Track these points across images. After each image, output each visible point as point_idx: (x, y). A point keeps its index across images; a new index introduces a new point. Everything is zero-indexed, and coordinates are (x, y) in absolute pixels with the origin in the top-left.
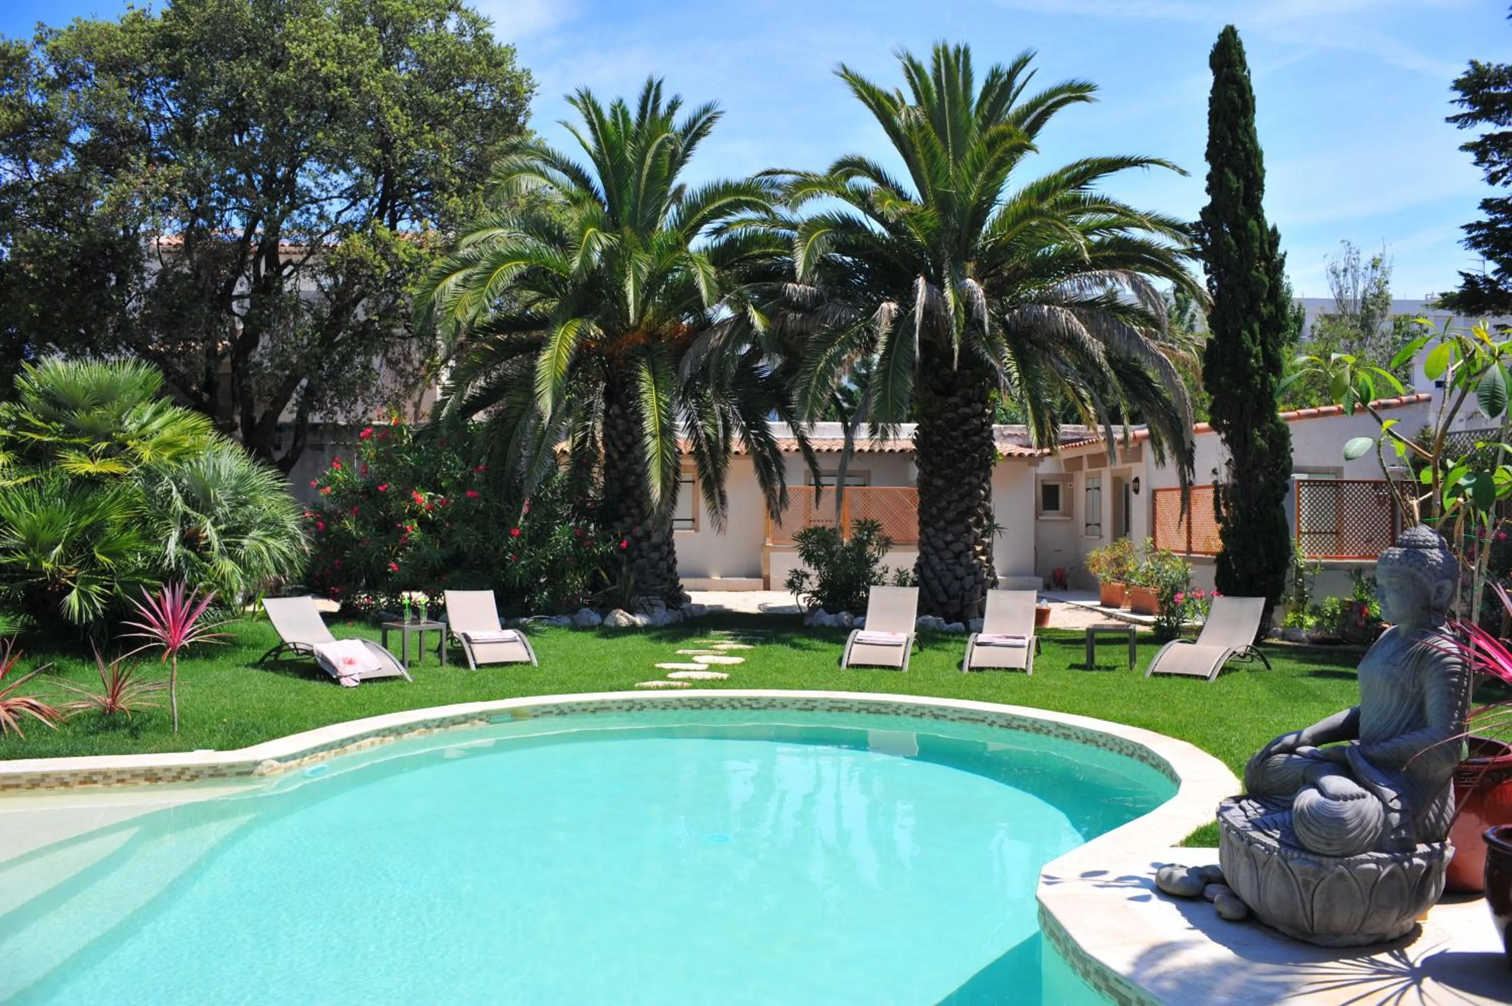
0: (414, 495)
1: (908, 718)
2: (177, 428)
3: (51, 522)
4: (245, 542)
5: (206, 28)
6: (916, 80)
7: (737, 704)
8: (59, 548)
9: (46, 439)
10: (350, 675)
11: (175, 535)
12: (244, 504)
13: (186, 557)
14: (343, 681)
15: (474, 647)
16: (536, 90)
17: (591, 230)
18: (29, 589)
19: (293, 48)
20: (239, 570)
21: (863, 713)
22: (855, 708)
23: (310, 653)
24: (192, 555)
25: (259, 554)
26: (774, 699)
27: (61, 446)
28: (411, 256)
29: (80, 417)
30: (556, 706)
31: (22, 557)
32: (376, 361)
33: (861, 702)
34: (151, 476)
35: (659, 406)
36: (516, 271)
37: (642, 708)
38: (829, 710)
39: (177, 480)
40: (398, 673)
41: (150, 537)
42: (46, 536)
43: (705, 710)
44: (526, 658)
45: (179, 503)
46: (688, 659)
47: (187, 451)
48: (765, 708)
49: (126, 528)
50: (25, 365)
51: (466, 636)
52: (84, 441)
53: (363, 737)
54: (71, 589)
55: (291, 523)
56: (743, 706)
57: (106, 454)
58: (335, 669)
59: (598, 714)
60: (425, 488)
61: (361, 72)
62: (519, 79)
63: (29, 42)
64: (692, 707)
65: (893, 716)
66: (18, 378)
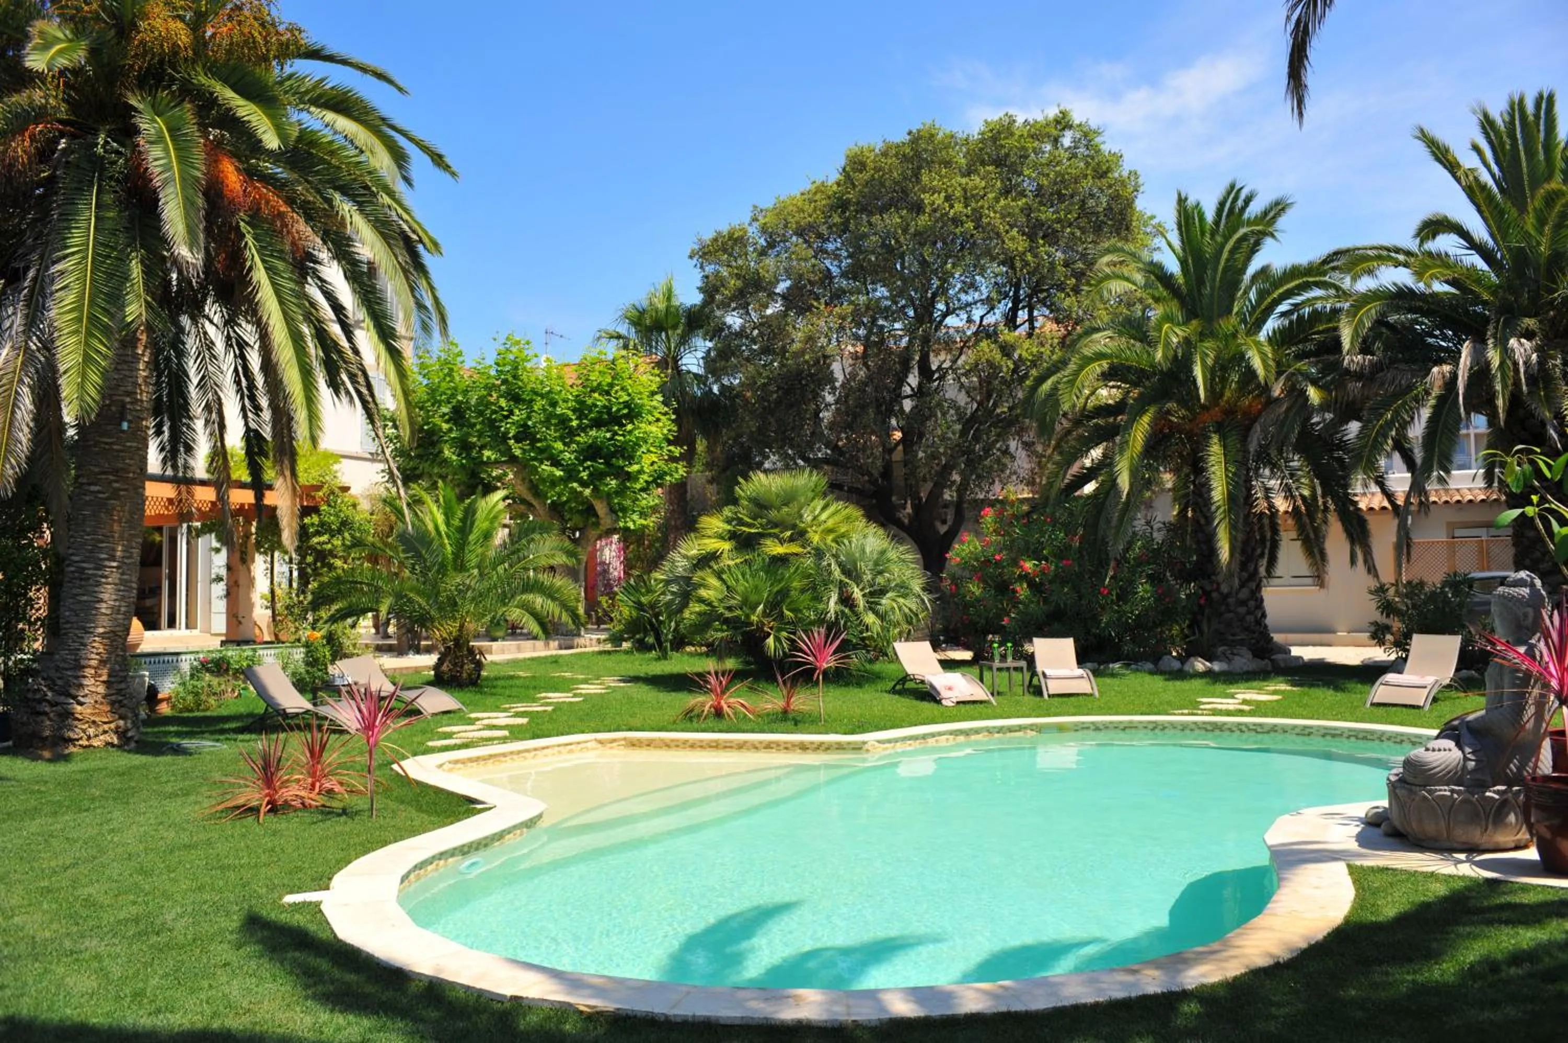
0: (1022, 563)
1: (1390, 744)
2: (837, 518)
3: (756, 587)
4: (884, 601)
5: (866, 190)
6: (1492, 134)
7: (1244, 728)
8: (761, 607)
9: (753, 531)
10: (949, 697)
11: (834, 598)
12: (880, 573)
13: (843, 612)
14: (944, 702)
15: (1049, 681)
16: (1141, 189)
17: (1166, 326)
18: (744, 634)
19: (926, 198)
20: (878, 622)
21: (1353, 739)
22: (1345, 735)
23: (922, 682)
24: (847, 610)
25: (893, 608)
26: (1275, 725)
27: (761, 535)
28: (1032, 354)
29: (773, 514)
30: (1093, 723)
31: (739, 612)
32: (1013, 444)
33: (1350, 730)
34: (819, 554)
35: (1227, 476)
36: (1099, 370)
37: (1164, 728)
38: (1324, 736)
39: (836, 556)
40: (984, 698)
41: (817, 599)
42: (753, 598)
43: (1217, 732)
44: (1089, 691)
45: (837, 573)
46: (1232, 696)
47: (843, 536)
48: (1268, 732)
49: (803, 591)
50: (741, 480)
51: (1044, 674)
52: (776, 531)
53: (940, 734)
54: (769, 634)
55: (916, 586)
56: (1249, 730)
57: (791, 540)
58: (939, 694)
59: (1127, 731)
60: (1031, 558)
61: (982, 207)
62: (1123, 184)
63: (747, 220)
64: (1207, 730)
65: (1377, 742)
66: (737, 488)
